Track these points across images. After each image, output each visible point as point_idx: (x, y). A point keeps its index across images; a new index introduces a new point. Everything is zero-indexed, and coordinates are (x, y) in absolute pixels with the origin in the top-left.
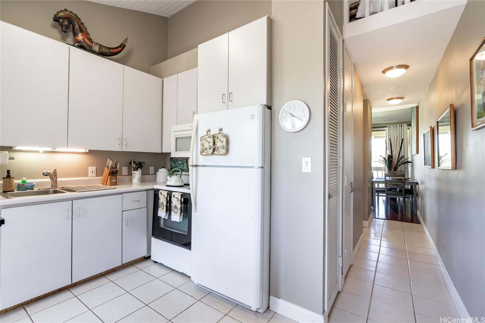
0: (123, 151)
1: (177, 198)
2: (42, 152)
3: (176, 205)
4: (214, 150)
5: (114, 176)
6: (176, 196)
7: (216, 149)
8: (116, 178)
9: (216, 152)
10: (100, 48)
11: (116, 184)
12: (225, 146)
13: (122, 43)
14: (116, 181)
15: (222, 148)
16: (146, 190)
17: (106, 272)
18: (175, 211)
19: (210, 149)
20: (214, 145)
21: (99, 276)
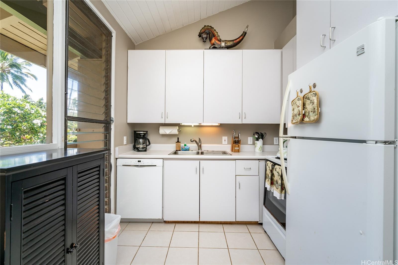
0: (243, 123)
1: (278, 173)
2: (193, 126)
3: (277, 180)
4: (304, 115)
5: (237, 144)
6: (277, 170)
7: (307, 114)
8: (239, 147)
9: (306, 119)
10: (225, 43)
11: (238, 151)
12: (316, 109)
13: (244, 32)
14: (238, 149)
15: (313, 112)
16: (258, 160)
17: (225, 222)
18: (277, 186)
19: (299, 115)
20: (303, 109)
21: (220, 223)
